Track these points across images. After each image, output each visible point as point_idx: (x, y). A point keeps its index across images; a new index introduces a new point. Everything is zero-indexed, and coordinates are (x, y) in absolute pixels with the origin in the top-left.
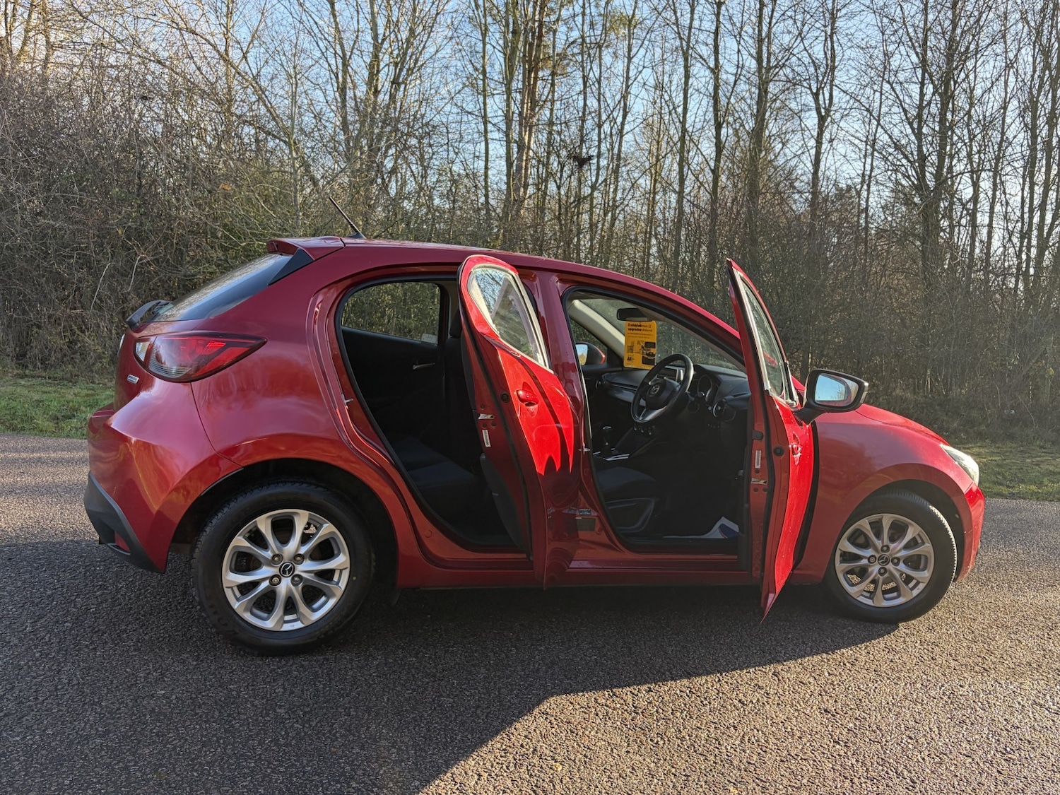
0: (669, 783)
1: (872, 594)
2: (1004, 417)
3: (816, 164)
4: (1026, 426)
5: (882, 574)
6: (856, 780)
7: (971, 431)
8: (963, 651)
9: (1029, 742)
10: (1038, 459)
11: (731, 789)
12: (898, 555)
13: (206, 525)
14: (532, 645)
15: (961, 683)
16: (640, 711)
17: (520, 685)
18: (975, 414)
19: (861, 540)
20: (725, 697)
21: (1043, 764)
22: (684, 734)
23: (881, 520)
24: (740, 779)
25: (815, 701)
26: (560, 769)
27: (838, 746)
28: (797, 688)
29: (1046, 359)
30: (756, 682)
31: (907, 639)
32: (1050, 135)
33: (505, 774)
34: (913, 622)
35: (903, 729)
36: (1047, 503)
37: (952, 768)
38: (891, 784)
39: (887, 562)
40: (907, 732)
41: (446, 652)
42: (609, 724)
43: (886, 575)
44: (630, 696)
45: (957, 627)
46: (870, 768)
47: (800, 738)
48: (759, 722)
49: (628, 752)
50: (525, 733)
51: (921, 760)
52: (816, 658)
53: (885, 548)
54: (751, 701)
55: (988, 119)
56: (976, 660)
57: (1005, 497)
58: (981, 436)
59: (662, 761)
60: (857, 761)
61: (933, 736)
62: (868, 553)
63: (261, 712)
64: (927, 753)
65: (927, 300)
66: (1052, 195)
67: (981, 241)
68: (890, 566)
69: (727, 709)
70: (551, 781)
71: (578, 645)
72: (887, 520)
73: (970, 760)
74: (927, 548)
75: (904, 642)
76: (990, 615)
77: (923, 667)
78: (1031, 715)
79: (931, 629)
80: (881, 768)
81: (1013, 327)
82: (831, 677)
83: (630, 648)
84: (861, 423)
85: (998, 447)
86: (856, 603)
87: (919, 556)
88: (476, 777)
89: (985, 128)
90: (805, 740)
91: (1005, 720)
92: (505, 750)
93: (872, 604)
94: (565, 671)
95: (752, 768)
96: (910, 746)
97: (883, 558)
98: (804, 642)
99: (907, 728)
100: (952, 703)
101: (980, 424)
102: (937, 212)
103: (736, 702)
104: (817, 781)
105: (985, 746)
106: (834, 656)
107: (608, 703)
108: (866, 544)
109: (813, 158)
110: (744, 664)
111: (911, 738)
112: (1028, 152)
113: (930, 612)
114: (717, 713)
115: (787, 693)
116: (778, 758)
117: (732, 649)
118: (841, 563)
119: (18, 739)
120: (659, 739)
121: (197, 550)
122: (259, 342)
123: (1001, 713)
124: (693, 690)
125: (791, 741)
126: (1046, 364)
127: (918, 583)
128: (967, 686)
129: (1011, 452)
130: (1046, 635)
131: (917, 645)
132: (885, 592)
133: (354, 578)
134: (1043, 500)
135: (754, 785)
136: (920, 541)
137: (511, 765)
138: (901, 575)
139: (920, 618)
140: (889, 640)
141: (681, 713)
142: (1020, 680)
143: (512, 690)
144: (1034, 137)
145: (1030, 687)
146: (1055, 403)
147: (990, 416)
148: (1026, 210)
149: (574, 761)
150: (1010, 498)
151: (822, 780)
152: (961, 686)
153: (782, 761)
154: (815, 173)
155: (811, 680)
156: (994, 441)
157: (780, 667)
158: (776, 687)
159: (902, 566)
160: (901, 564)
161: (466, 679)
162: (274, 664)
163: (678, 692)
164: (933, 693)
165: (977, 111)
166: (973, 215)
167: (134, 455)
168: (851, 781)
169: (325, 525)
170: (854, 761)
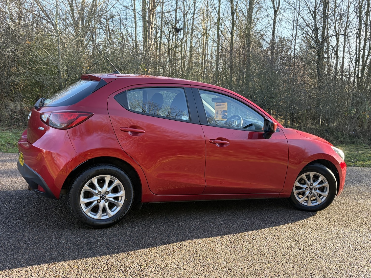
0: (247, 263)
1: (307, 201)
2: (350, 135)
3: (274, 30)
4: (359, 138)
5: (310, 194)
6: (308, 260)
7: (338, 140)
8: (340, 220)
9: (363, 247)
10: (364, 151)
11: (268, 264)
12: (316, 187)
13: (74, 182)
14: (189, 222)
15: (340, 230)
16: (232, 242)
17: (189, 235)
18: (339, 134)
19: (303, 182)
20: (260, 237)
21: (368, 253)
22: (249, 248)
23: (310, 174)
24: (270, 261)
25: (291, 237)
26: (210, 260)
27: (301, 251)
28: (284, 233)
29: (366, 111)
30: (270, 232)
31: (320, 217)
32: (367, 20)
33: (192, 262)
34: (322, 211)
35: (321, 245)
36: (367, 168)
37: (339, 255)
38: (319, 261)
39: (312, 189)
40: (323, 246)
41: (160, 225)
42: (223, 246)
43: (312, 194)
44: (228, 238)
45: (337, 212)
46: (312, 257)
47: (288, 249)
48: (273, 244)
49: (231, 255)
50: (195, 250)
51: (328, 253)
52: (289, 224)
53: (311, 185)
54: (269, 238)
55: (342, 12)
56: (344, 223)
57: (351, 166)
58: (342, 143)
59: (243, 257)
60: (307, 255)
61: (332, 246)
62: (306, 186)
63: (102, 247)
64: (330, 251)
65: (320, 88)
66: (368, 44)
67: (340, 63)
68: (313, 191)
69: (262, 241)
70: (208, 264)
71: (206, 222)
72: (312, 174)
73: (344, 253)
74: (326, 184)
75: (319, 218)
76: (348, 208)
77: (326, 225)
78: (363, 239)
79: (328, 213)
80: (315, 256)
81: (353, 98)
82: (296, 230)
83: (224, 222)
84: (303, 139)
85: (348, 147)
86: (301, 205)
87: (324, 187)
88: (182, 264)
89: (341, 16)
90: (289, 249)
91: (355, 241)
92: (190, 255)
93: (307, 205)
94: (203, 230)
95: (273, 258)
96: (324, 250)
97: (311, 188)
98: (284, 219)
99: (323, 245)
100: (337, 236)
101: (341, 138)
102: (323, 51)
103: (264, 238)
104: (295, 261)
105: (349, 248)
106: (296, 223)
107: (221, 240)
108: (305, 183)
109: (272, 28)
110: (265, 226)
111: (324, 247)
112: (358, 27)
113: (328, 208)
114: (258, 242)
115: (281, 235)
116: (282, 255)
117: (260, 222)
118: (296, 190)
119: (20, 257)
120: (241, 250)
121: (71, 191)
122: (91, 114)
123: (354, 239)
124: (249, 235)
125: (285, 250)
126: (366, 113)
127: (324, 197)
128: (342, 231)
129: (353, 149)
130: (368, 214)
131: (324, 218)
132: (311, 201)
133: (127, 199)
134: (365, 167)
135: (275, 263)
136: (324, 182)
137: (193, 260)
138: (317, 194)
139: (324, 210)
140: (314, 217)
141: (246, 242)
142: (359, 229)
143: (187, 237)
144: (360, 21)
145: (363, 231)
146: (369, 129)
147: (345, 134)
148: (358, 50)
149: (214, 258)
150: (353, 166)
151: (297, 261)
152: (340, 231)
153: (283, 256)
154: (273, 34)
155: (289, 231)
156: (347, 144)
157: (278, 227)
158: (277, 233)
159: (318, 191)
160: (317, 190)
161: (169, 234)
162: (100, 231)
163: (244, 236)
164: (330, 234)
165: (338, 10)
166: (337, 52)
167: (45, 157)
168: (306, 260)
169: (116, 181)
170: (306, 255)
